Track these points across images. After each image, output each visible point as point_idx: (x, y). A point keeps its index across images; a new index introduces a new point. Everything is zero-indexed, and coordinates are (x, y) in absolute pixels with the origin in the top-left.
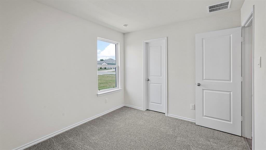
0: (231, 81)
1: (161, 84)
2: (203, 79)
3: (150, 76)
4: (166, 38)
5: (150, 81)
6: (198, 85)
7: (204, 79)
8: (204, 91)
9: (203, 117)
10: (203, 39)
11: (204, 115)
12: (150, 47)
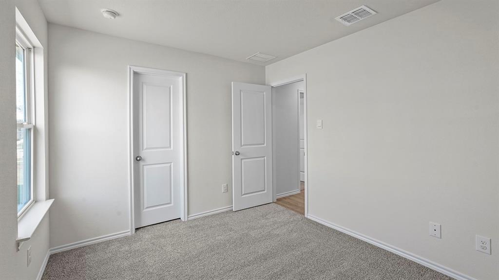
0: (265, 145)
1: (171, 163)
2: (241, 146)
3: (143, 150)
4: (185, 75)
5: (144, 160)
6: (236, 154)
7: (243, 144)
8: (243, 161)
9: (243, 197)
10: (241, 91)
11: (243, 193)
12: (142, 83)
